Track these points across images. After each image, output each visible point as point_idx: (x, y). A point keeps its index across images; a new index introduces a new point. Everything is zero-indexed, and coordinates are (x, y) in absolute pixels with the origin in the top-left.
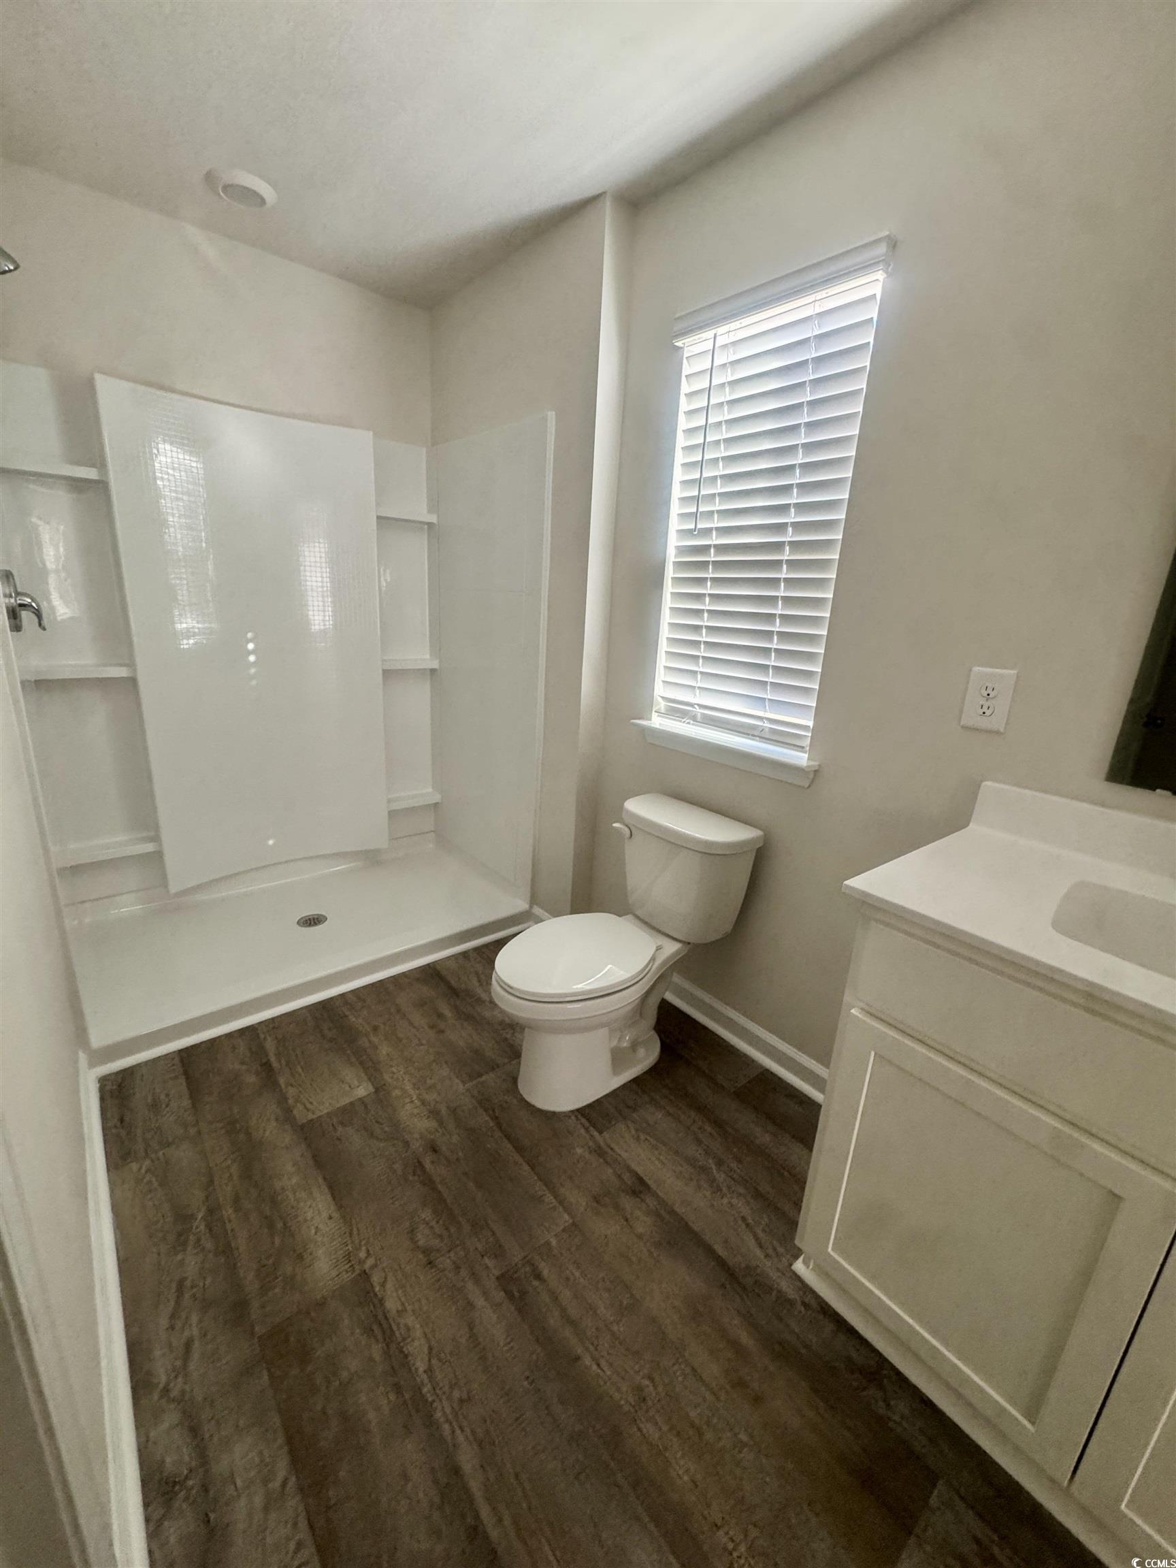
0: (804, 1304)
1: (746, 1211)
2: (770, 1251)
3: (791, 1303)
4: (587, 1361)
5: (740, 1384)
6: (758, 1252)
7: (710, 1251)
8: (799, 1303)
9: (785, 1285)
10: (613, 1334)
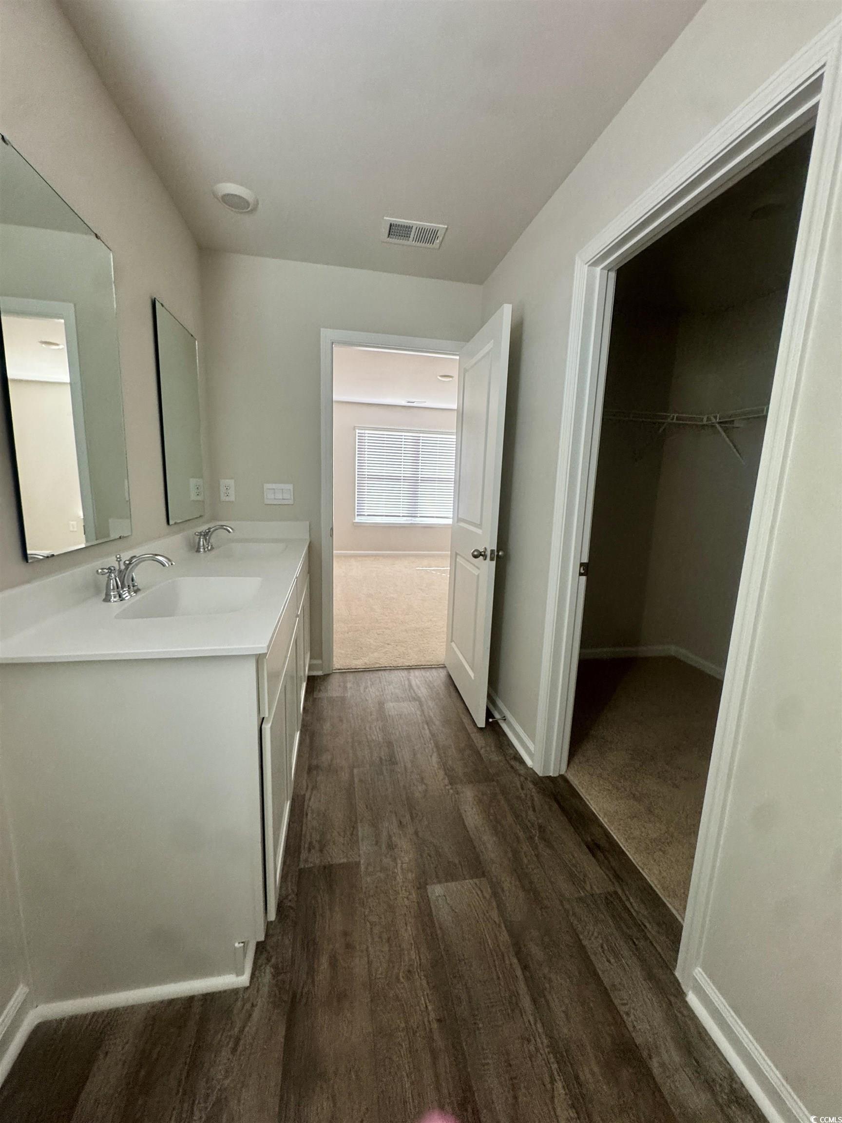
0: (268, 960)
1: (225, 1053)
2: (248, 1006)
3: (276, 967)
4: (432, 1015)
5: (349, 946)
6: (256, 1015)
7: (289, 1038)
8: (270, 964)
9: (267, 977)
10: (406, 1022)
